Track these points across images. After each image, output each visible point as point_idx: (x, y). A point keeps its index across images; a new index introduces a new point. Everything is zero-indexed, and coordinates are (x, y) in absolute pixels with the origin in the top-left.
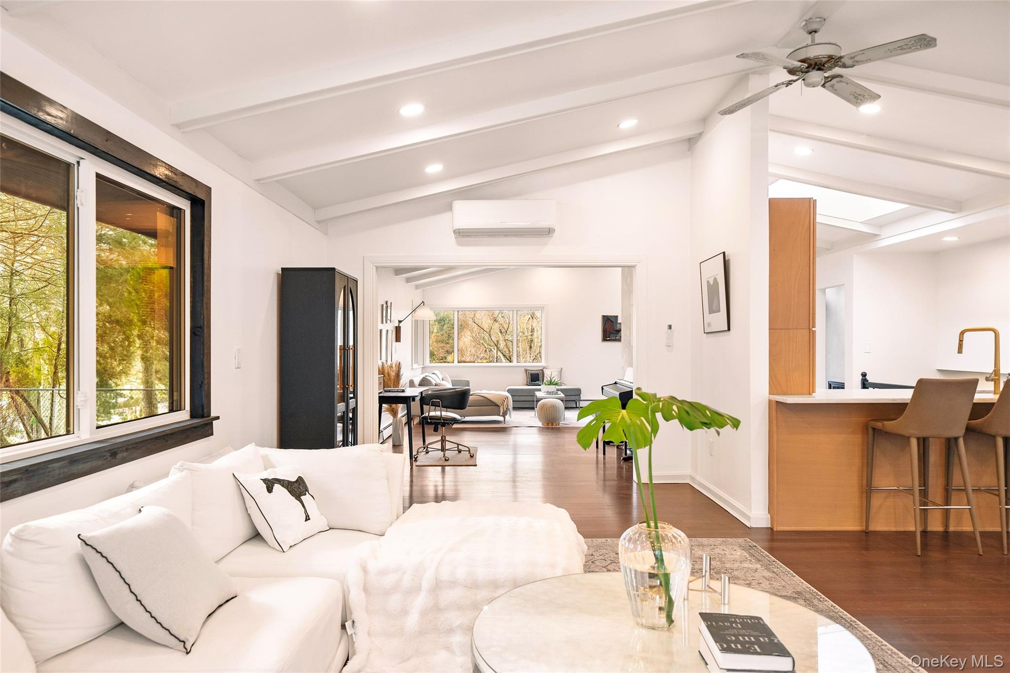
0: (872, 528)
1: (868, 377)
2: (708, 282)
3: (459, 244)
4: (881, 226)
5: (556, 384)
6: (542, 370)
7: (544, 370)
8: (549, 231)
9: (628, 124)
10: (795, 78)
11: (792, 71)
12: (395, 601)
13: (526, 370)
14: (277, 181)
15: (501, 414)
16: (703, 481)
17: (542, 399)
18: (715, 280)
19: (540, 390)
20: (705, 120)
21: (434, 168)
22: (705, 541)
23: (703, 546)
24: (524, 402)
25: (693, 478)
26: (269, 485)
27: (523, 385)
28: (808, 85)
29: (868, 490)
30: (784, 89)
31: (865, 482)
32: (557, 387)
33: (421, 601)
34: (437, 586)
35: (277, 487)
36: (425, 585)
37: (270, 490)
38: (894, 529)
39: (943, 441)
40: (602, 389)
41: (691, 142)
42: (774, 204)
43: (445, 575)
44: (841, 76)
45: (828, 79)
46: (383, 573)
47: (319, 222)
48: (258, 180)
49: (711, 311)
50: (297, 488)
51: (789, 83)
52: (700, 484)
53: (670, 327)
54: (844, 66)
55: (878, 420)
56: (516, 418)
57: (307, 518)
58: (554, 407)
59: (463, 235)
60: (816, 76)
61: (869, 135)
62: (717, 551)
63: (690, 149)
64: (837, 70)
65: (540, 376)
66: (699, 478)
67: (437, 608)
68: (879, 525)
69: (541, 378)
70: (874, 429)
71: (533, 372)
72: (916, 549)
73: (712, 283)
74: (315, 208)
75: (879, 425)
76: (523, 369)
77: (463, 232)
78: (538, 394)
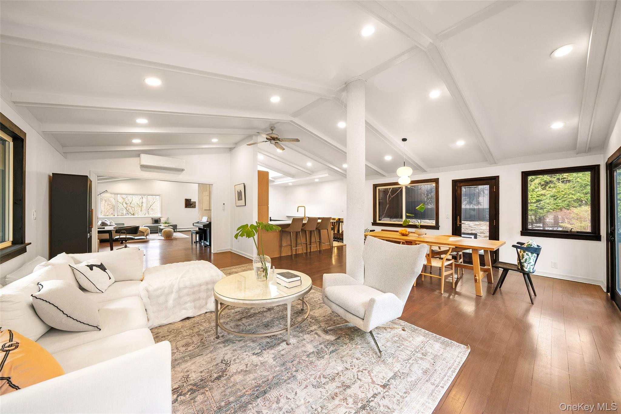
0: (282, 256)
1: (271, 218)
2: (238, 191)
3: (142, 170)
4: (275, 179)
5: (168, 223)
6: (160, 218)
7: (161, 218)
8: (183, 170)
9: (215, 140)
10: (268, 141)
11: (267, 139)
12: (162, 299)
13: (152, 219)
14: (51, 134)
15: (145, 235)
16: (235, 250)
17: (163, 229)
18: (240, 191)
19: (161, 226)
20: (237, 144)
21: (136, 141)
22: (243, 265)
23: (243, 267)
24: (155, 230)
25: (231, 250)
26: (91, 267)
27: (152, 224)
28: (271, 143)
29: (281, 246)
30: (264, 143)
31: (280, 244)
32: (168, 224)
33: (173, 296)
34: (180, 290)
35: (94, 267)
36: (174, 290)
37: (91, 269)
38: (286, 255)
39: (295, 232)
40: (193, 224)
41: (231, 149)
42: (259, 172)
43: (182, 285)
44: (278, 143)
45: (276, 143)
46: (156, 290)
47: (64, 153)
48: (43, 132)
49: (239, 200)
50: (102, 267)
51: (267, 141)
52: (234, 251)
53: (224, 204)
54: (280, 141)
55: (284, 228)
56: (151, 236)
57: (110, 278)
58: (170, 232)
59: (144, 167)
60: (273, 142)
61: (278, 157)
62: (248, 267)
63: (230, 151)
64: (278, 141)
65: (159, 220)
66: (233, 249)
67: (180, 297)
68: (283, 255)
69: (159, 221)
70: (282, 231)
71: (155, 219)
72: (292, 258)
73: (239, 192)
74: (63, 146)
75: (284, 230)
76: (151, 218)
77: (145, 166)
78: (161, 227)
